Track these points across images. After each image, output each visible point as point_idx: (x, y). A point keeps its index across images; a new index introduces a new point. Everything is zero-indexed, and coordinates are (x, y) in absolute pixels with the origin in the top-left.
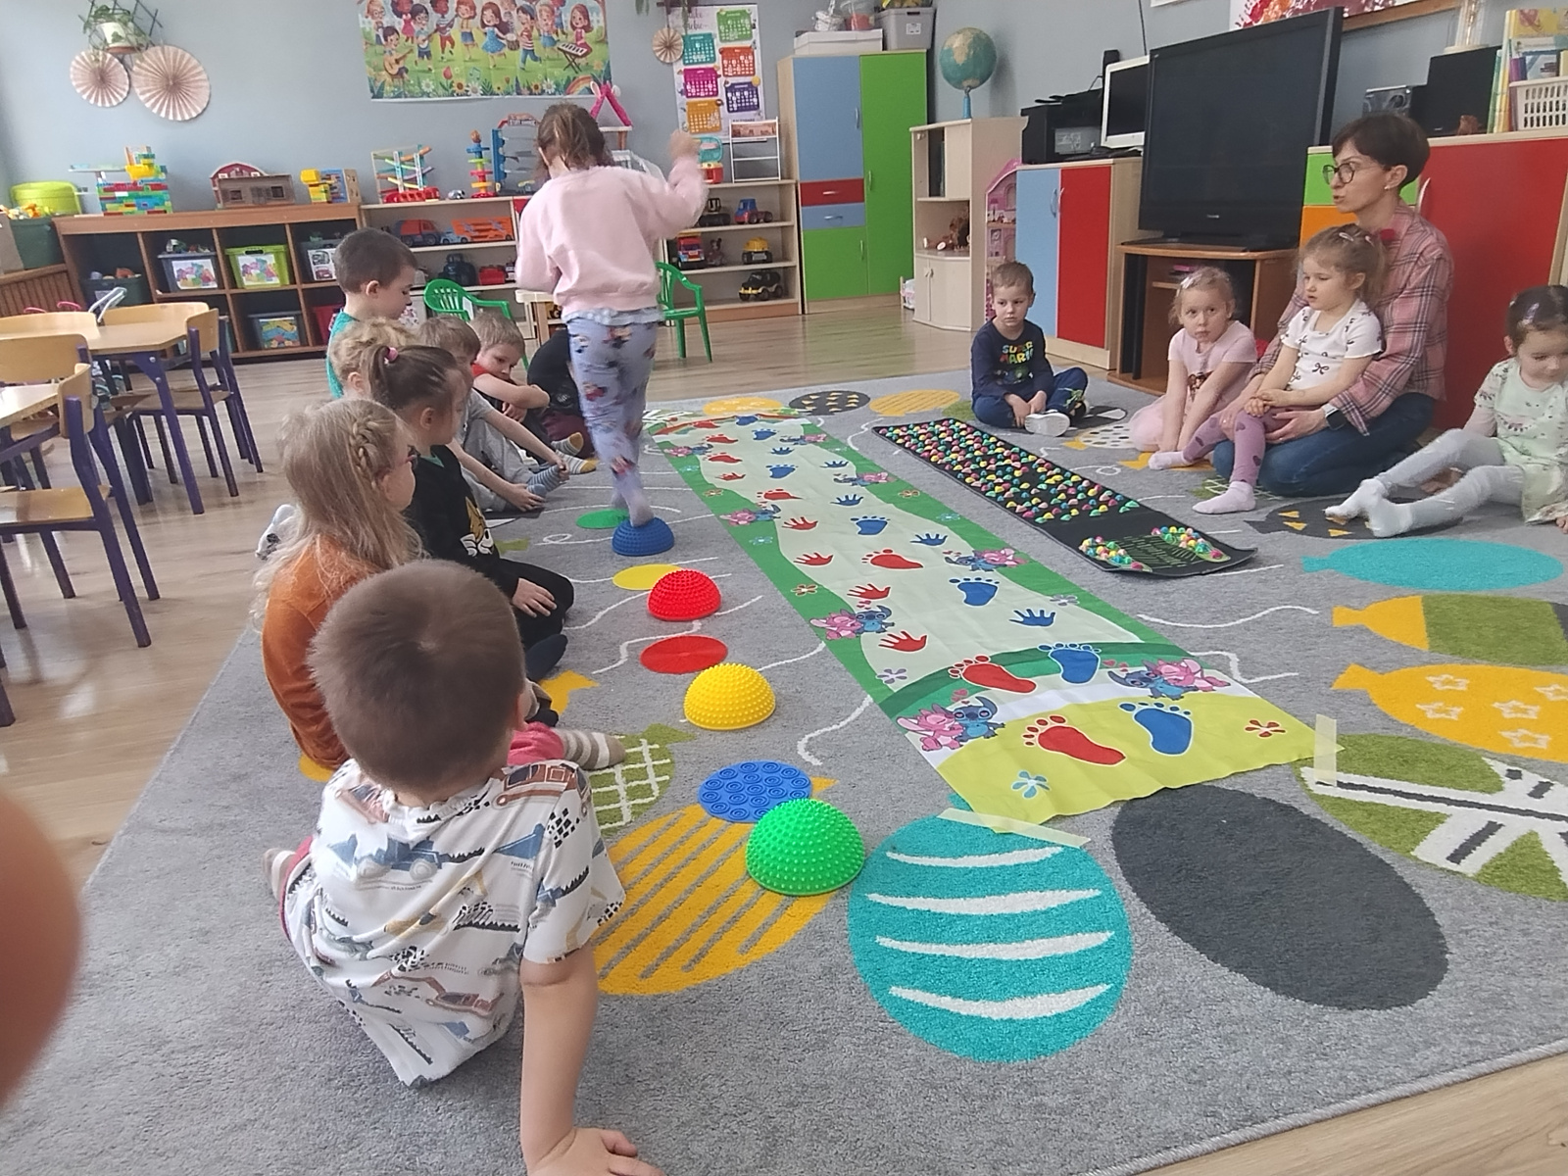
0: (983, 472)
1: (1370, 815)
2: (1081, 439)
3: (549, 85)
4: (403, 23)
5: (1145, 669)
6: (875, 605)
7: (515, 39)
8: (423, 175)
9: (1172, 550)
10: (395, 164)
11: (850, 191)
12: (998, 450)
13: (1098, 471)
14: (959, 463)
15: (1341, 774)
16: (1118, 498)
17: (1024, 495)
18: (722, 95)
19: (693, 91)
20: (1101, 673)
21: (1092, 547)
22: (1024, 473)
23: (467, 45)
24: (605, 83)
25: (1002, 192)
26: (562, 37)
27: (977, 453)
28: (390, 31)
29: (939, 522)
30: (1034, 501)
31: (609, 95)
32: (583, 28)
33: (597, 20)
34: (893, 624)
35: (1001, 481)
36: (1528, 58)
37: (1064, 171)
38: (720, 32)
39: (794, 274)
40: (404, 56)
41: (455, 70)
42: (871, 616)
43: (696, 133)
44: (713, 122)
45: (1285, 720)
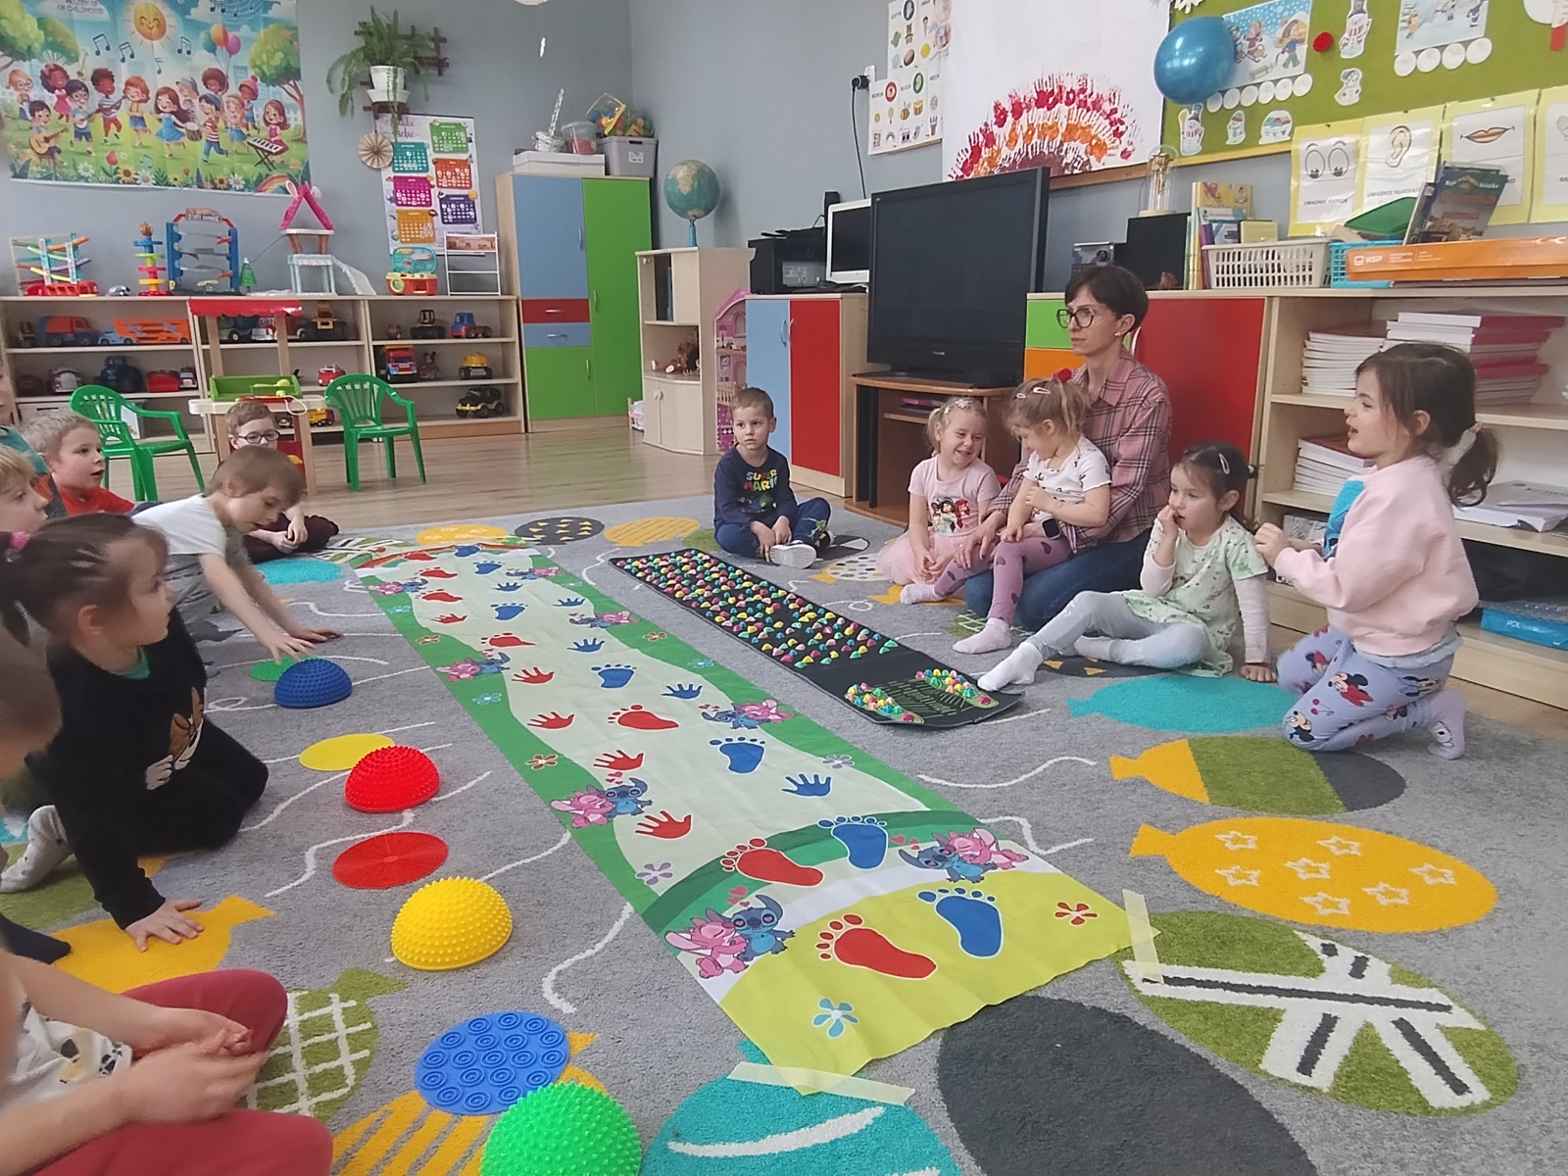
0: (734, 610)
1: (1206, 1018)
2: (828, 571)
3: (237, 181)
4: (56, 99)
5: (937, 844)
6: (627, 777)
7: (196, 128)
8: (77, 267)
9: (939, 696)
10: (39, 252)
11: (574, 311)
12: (746, 584)
13: (851, 606)
14: (706, 599)
15: (1164, 965)
16: (876, 637)
17: (779, 635)
18: (436, 205)
19: (404, 199)
20: (891, 853)
21: (859, 695)
22: (775, 610)
23: (137, 131)
24: (303, 183)
25: (730, 319)
26: (253, 132)
27: (724, 588)
28: (38, 106)
29: (690, 669)
30: (790, 643)
31: (307, 196)
32: (278, 124)
33: (294, 118)
34: (650, 803)
35: (753, 619)
36: (1214, 225)
37: (793, 302)
38: (434, 143)
39: (516, 391)
40: (55, 136)
41: (122, 156)
42: (623, 792)
43: (406, 242)
44: (425, 232)
45: (1096, 902)
